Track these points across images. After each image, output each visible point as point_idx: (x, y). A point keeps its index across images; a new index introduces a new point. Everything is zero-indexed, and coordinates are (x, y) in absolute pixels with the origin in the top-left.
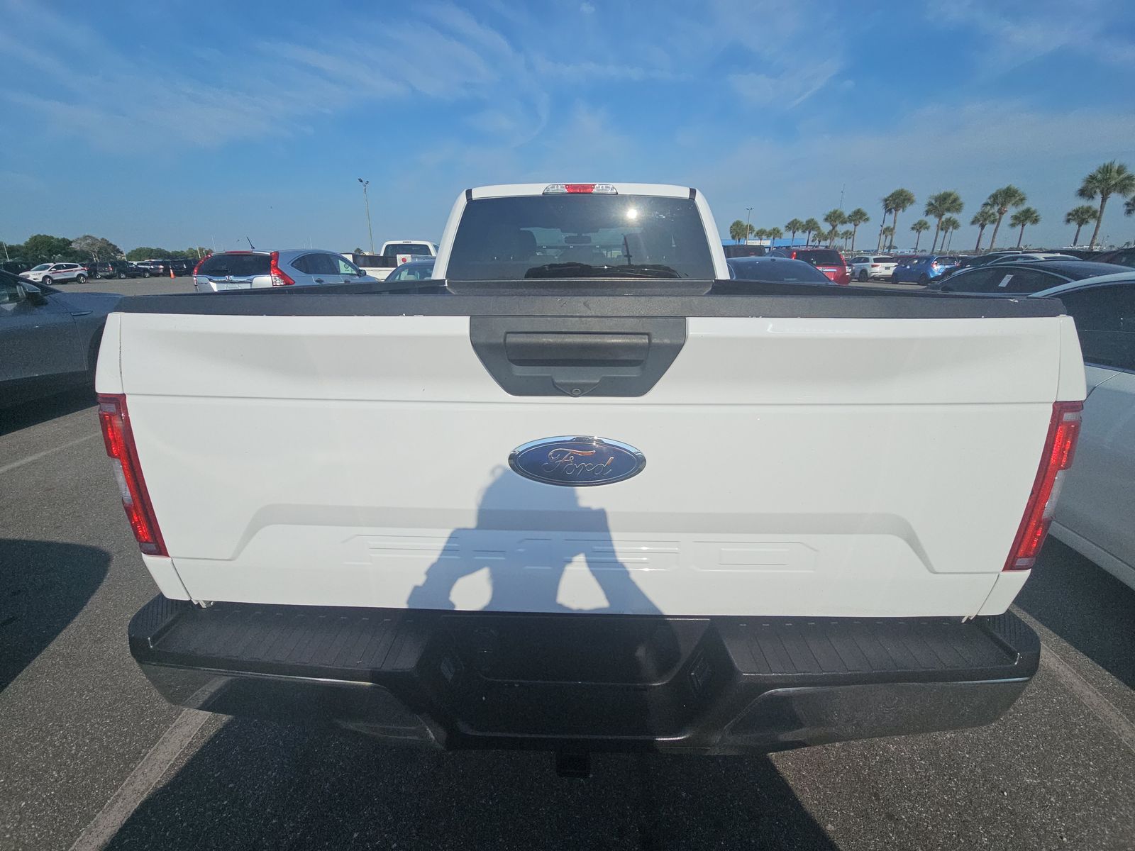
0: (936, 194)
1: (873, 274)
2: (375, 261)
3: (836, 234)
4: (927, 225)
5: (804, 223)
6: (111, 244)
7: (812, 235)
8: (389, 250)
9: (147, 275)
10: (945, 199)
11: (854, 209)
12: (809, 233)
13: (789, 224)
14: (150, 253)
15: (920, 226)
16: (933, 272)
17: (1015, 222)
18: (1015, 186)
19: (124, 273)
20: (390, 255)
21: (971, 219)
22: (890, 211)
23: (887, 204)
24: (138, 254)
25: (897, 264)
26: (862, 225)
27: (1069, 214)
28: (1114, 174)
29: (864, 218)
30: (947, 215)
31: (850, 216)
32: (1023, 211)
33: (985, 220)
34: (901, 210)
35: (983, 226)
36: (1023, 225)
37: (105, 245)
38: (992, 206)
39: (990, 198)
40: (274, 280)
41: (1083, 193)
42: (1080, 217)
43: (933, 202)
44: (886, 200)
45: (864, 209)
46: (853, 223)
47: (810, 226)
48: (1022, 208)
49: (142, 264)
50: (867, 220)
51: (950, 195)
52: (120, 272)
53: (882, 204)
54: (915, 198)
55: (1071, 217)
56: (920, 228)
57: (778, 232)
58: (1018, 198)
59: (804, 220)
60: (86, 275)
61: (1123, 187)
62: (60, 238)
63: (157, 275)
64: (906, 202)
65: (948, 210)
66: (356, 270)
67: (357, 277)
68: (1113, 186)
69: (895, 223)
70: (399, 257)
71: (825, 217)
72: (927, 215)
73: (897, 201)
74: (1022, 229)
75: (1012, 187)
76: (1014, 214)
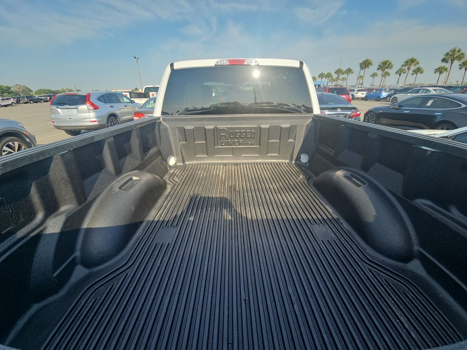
0: (382, 61)
1: (356, 97)
2: (140, 96)
3: (339, 79)
4: (377, 75)
5: (326, 74)
6: (27, 88)
7: (329, 79)
8: (146, 90)
9: (42, 101)
10: (386, 63)
11: (348, 68)
12: (328, 78)
13: (320, 75)
14: (45, 91)
15: (374, 75)
16: (382, 96)
17: (414, 73)
18: (415, 57)
19: (32, 101)
20: (147, 92)
21: (396, 71)
22: (362, 68)
23: (361, 66)
24: (39, 92)
25: (367, 92)
26: (350, 75)
27: (436, 70)
28: (456, 52)
29: (351, 72)
30: (386, 70)
31: (345, 71)
32: (417, 68)
33: (401, 72)
34: (367, 68)
35: (400, 75)
36: (417, 74)
37: (25, 88)
38: (405, 66)
39: (404, 63)
40: (89, 107)
41: (443, 60)
42: (440, 70)
43: (381, 64)
44: (361, 64)
45: (351, 68)
46: (346, 74)
47: (329, 75)
48: (417, 67)
49: (40, 97)
50: (353, 72)
51: (388, 61)
52: (30, 100)
53: (359, 66)
54: (373, 63)
55: (436, 71)
56: (374, 76)
57: (315, 78)
58: (416, 63)
59: (326, 73)
60: (15, 102)
61: (459, 58)
62: (6, 86)
63: (47, 101)
64: (369, 64)
65: (387, 68)
66: (130, 100)
67: (131, 104)
68: (456, 57)
69: (364, 74)
70: (151, 93)
71: (335, 72)
72: (378, 70)
73: (365, 64)
74: (416, 76)
75: (414, 58)
76: (413, 69)
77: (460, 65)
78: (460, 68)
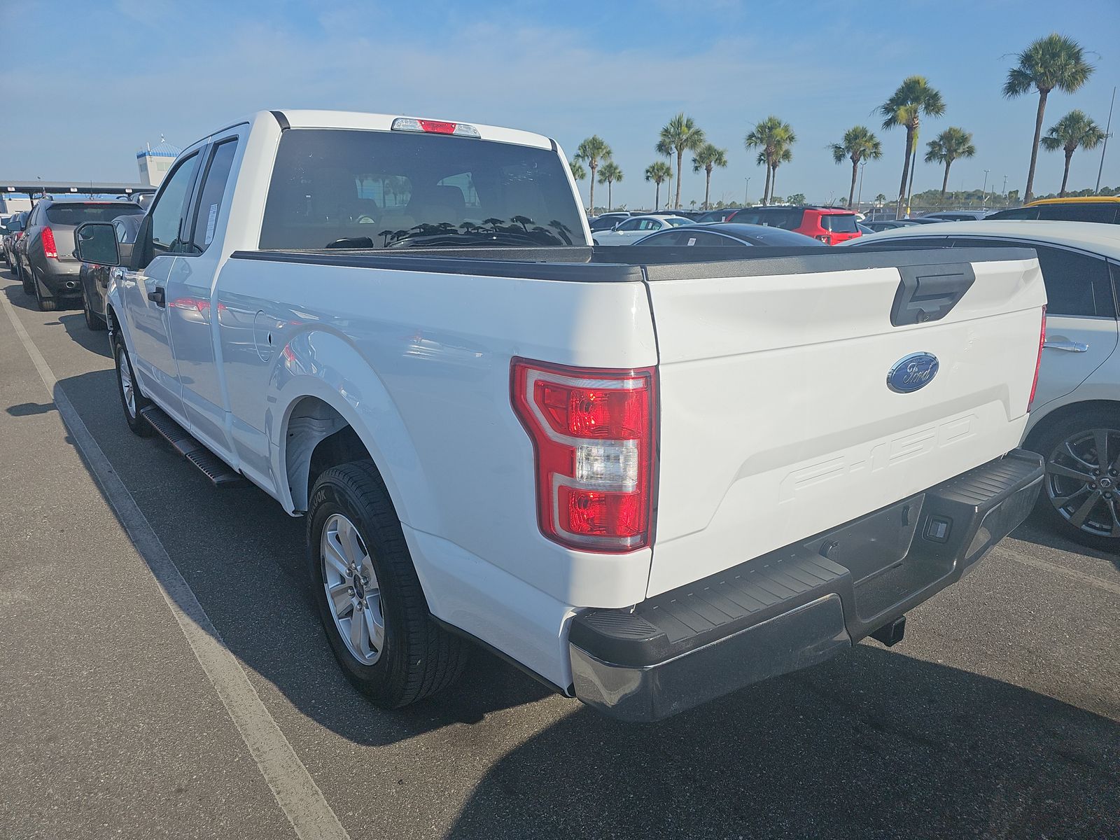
17: (603, 177)
18: (601, 137)
27: (649, 171)
36: (609, 182)
38: (584, 158)
41: (660, 148)
42: (656, 174)
48: (608, 162)
58: (604, 150)
61: (692, 143)
68: (685, 141)
74: (609, 187)
76: (600, 169)
77: (695, 160)
78: (696, 169)
